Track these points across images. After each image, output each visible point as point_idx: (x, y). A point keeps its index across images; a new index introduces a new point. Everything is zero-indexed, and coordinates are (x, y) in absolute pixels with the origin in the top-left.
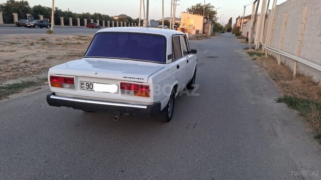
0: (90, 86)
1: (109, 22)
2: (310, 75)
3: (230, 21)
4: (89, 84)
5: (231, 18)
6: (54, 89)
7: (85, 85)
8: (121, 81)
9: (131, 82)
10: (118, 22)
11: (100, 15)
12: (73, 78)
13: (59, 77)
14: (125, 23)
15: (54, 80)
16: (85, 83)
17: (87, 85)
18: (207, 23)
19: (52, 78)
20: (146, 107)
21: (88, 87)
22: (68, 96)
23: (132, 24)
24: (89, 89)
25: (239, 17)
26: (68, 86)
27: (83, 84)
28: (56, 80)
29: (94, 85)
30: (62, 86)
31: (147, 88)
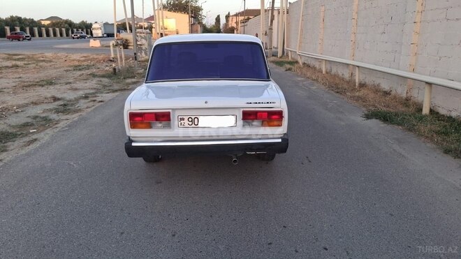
0: (193, 121)
1: (36, 29)
2: (377, 83)
3: (218, 19)
4: (193, 117)
5: (219, 16)
6: (132, 133)
7: (186, 122)
8: (242, 109)
9: (257, 109)
10: (51, 30)
11: (19, 19)
12: (169, 113)
13: (144, 113)
14: (64, 29)
15: (137, 119)
16: (186, 118)
17: (190, 120)
18: (194, 24)
19: (133, 116)
20: (280, 140)
21: (190, 123)
22: (155, 139)
23: (75, 30)
24: (193, 125)
25: (229, 14)
26: (160, 125)
27: (183, 119)
28: (140, 119)
29: (200, 118)
30: (149, 126)
31: (280, 114)
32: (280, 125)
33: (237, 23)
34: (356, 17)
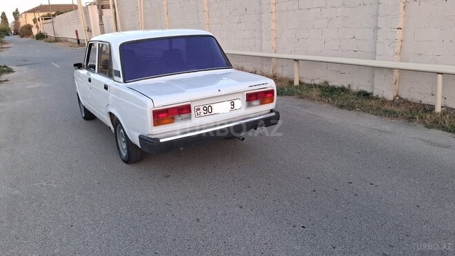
0: (208, 110)
4: (207, 106)
5: (4, 14)
6: (155, 130)
7: (202, 111)
8: (246, 93)
12: (190, 104)
13: (168, 109)
15: (162, 115)
16: (201, 108)
17: (205, 109)
19: (156, 114)
20: (274, 114)
21: (205, 112)
24: (208, 114)
25: (17, 10)
26: (180, 118)
27: (199, 109)
28: (165, 115)
29: (213, 106)
30: (172, 121)
31: (272, 92)
32: (272, 101)
33: (35, 21)
34: (207, 9)
